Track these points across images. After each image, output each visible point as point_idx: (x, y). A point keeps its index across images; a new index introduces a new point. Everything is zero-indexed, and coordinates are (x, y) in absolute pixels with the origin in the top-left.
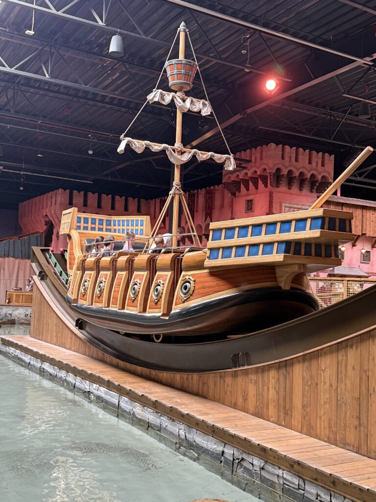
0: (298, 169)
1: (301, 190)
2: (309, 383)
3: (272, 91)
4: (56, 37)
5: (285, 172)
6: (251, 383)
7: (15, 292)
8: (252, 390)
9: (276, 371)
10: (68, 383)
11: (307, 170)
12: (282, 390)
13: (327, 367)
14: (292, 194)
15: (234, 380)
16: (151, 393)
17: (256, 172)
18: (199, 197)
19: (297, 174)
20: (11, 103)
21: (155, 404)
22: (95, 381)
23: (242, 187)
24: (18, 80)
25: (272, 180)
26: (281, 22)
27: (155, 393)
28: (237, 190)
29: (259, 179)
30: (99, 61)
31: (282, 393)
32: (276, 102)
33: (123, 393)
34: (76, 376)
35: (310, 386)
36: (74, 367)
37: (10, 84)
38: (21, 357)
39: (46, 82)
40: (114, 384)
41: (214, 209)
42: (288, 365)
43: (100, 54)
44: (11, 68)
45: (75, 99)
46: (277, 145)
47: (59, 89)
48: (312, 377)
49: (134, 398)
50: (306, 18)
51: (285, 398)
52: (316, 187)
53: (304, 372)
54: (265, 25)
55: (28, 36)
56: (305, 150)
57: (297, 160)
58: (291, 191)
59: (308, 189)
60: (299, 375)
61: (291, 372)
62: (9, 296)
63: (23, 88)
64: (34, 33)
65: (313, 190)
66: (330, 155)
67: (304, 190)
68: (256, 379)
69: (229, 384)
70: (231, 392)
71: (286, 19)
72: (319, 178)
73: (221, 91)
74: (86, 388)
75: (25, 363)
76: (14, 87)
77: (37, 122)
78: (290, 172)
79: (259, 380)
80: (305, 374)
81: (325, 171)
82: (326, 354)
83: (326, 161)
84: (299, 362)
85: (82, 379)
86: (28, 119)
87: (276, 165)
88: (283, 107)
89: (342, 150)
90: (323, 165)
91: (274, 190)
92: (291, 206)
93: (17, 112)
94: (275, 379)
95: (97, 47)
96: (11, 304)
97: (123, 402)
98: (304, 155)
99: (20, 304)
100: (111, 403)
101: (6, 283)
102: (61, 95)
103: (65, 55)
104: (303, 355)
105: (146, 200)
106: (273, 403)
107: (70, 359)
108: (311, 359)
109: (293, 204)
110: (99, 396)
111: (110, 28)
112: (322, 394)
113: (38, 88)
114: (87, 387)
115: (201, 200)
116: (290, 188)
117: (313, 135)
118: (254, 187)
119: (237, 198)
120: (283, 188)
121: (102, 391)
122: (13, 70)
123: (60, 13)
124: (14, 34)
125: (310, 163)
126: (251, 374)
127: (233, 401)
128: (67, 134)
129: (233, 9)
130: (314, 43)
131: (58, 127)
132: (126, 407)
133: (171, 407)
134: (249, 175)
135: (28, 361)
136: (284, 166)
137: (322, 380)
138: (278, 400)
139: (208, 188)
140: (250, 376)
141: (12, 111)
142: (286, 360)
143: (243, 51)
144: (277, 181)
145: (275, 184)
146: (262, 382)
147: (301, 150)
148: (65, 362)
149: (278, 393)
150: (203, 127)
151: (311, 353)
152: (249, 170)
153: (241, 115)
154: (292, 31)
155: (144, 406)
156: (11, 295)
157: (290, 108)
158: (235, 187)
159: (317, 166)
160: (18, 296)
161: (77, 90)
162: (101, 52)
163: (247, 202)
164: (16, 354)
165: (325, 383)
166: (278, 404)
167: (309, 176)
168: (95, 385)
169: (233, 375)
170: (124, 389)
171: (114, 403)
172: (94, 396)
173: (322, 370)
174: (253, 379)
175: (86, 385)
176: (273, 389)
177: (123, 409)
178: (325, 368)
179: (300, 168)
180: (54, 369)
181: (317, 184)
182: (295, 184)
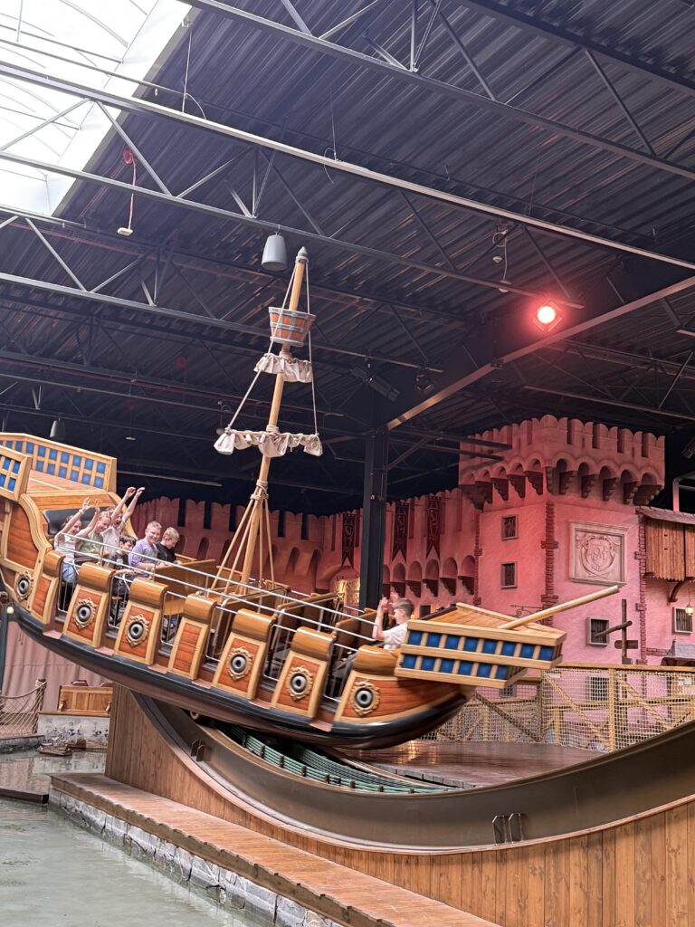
0: (598, 463)
1: (605, 499)
2: (648, 876)
3: (550, 324)
4: (169, 237)
5: (574, 467)
6: (535, 874)
7: (77, 689)
8: (535, 888)
9: (582, 851)
10: (178, 868)
11: (615, 462)
12: (595, 889)
13: (681, 844)
14: (588, 507)
15: (501, 870)
16: (338, 892)
17: (520, 466)
18: (416, 511)
19: (596, 470)
20: (85, 348)
21: (347, 914)
22: (229, 865)
23: (496, 494)
24: (99, 309)
25: (551, 482)
26: (561, 207)
27: (347, 891)
28: (485, 498)
29: (527, 479)
30: (242, 276)
31: (595, 895)
32: (554, 344)
33: (285, 891)
34: (192, 854)
35: (649, 882)
36: (190, 837)
37: (84, 317)
38: (87, 813)
39: (148, 314)
40: (267, 872)
41: (444, 533)
42: (604, 839)
43: (244, 264)
44: (89, 289)
45: (197, 341)
46: (558, 418)
47: (169, 324)
48: (652, 864)
49: (307, 901)
50: (607, 200)
51: (601, 906)
52: (633, 495)
53: (638, 855)
54: (535, 214)
55: (123, 237)
56: (609, 427)
57: (595, 446)
58: (587, 501)
59: (619, 496)
60: (627, 860)
61: (612, 854)
62: (66, 696)
63: (107, 323)
64: (131, 231)
65: (628, 500)
66: (657, 436)
67: (611, 500)
68: (543, 866)
69: (491, 876)
70: (494, 892)
71: (572, 202)
72: (639, 477)
73: (457, 324)
74: (212, 879)
75: (96, 826)
76: (92, 322)
77: (130, 380)
78: (584, 466)
79: (549, 870)
80: (639, 859)
81: (649, 466)
82: (678, 819)
83: (650, 448)
84: (627, 834)
85: (206, 860)
86: (112, 376)
87: (557, 453)
88: (569, 352)
89: (679, 428)
90: (644, 454)
91: (555, 498)
92: (588, 528)
93: (94, 364)
94: (580, 866)
95: (238, 253)
96: (68, 711)
97: (283, 909)
98: (608, 436)
99: (85, 711)
100: (260, 909)
101: (59, 671)
102: (172, 335)
103: (181, 267)
104: (635, 821)
105: (318, 516)
106: (578, 915)
107: (181, 821)
108: (649, 829)
109: (591, 525)
110: (238, 896)
111: (263, 223)
112: (674, 898)
113: (133, 323)
114: (214, 876)
115: (419, 516)
116: (584, 497)
117: (625, 401)
118: (517, 493)
119: (488, 514)
120: (572, 496)
121: (243, 886)
122: (92, 294)
123: (179, 199)
124: (96, 232)
125: (620, 450)
126: (534, 857)
127: (499, 911)
128: (181, 401)
129: (477, 187)
130: (622, 242)
131: (164, 389)
132: (289, 919)
133: (380, 920)
134: (508, 471)
135: (103, 823)
136: (572, 455)
137: (674, 869)
138: (588, 909)
139: (431, 494)
140: (531, 861)
141: (85, 363)
142: (602, 831)
143: (495, 259)
144: (561, 482)
145: (556, 489)
146: (556, 872)
147: (602, 427)
148: (172, 827)
149: (587, 895)
150: (423, 387)
151: (650, 816)
152: (508, 463)
153: (492, 366)
154: (583, 222)
155: (326, 918)
156: (68, 695)
157: (580, 352)
158: (482, 493)
159: (633, 455)
160: (80, 696)
161: (201, 326)
162: (246, 262)
163: (504, 521)
164: (80, 809)
165: (678, 877)
166: (588, 917)
167: (619, 474)
168: (229, 873)
169: (499, 858)
170: (287, 882)
171: (266, 909)
172: (228, 896)
173: (673, 850)
174: (537, 867)
175: (212, 874)
176: (578, 887)
177: (284, 922)
178: (679, 847)
179: (602, 460)
180: (151, 840)
181: (636, 489)
182: (593, 488)
